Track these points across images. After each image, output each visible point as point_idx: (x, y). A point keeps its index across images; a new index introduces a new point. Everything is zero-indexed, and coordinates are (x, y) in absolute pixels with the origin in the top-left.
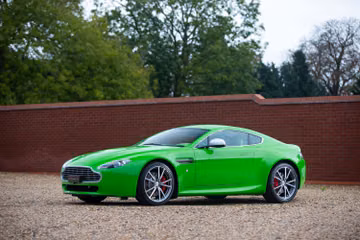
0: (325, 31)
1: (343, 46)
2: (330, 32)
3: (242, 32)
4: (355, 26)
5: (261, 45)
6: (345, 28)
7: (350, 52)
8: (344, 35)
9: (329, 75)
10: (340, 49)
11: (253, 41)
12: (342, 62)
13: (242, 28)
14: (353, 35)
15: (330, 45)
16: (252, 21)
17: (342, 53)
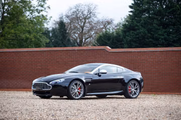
0: (75, 10)
1: (85, 19)
2: (78, 10)
3: (37, 10)
4: (92, 7)
5: (48, 17)
6: (86, 8)
7: (89, 22)
8: (86, 13)
9: (77, 35)
10: (84, 20)
11: (43, 15)
12: (85, 28)
13: (37, 8)
14: (91, 13)
15: (77, 18)
16: (43, 3)
17: (84, 23)
